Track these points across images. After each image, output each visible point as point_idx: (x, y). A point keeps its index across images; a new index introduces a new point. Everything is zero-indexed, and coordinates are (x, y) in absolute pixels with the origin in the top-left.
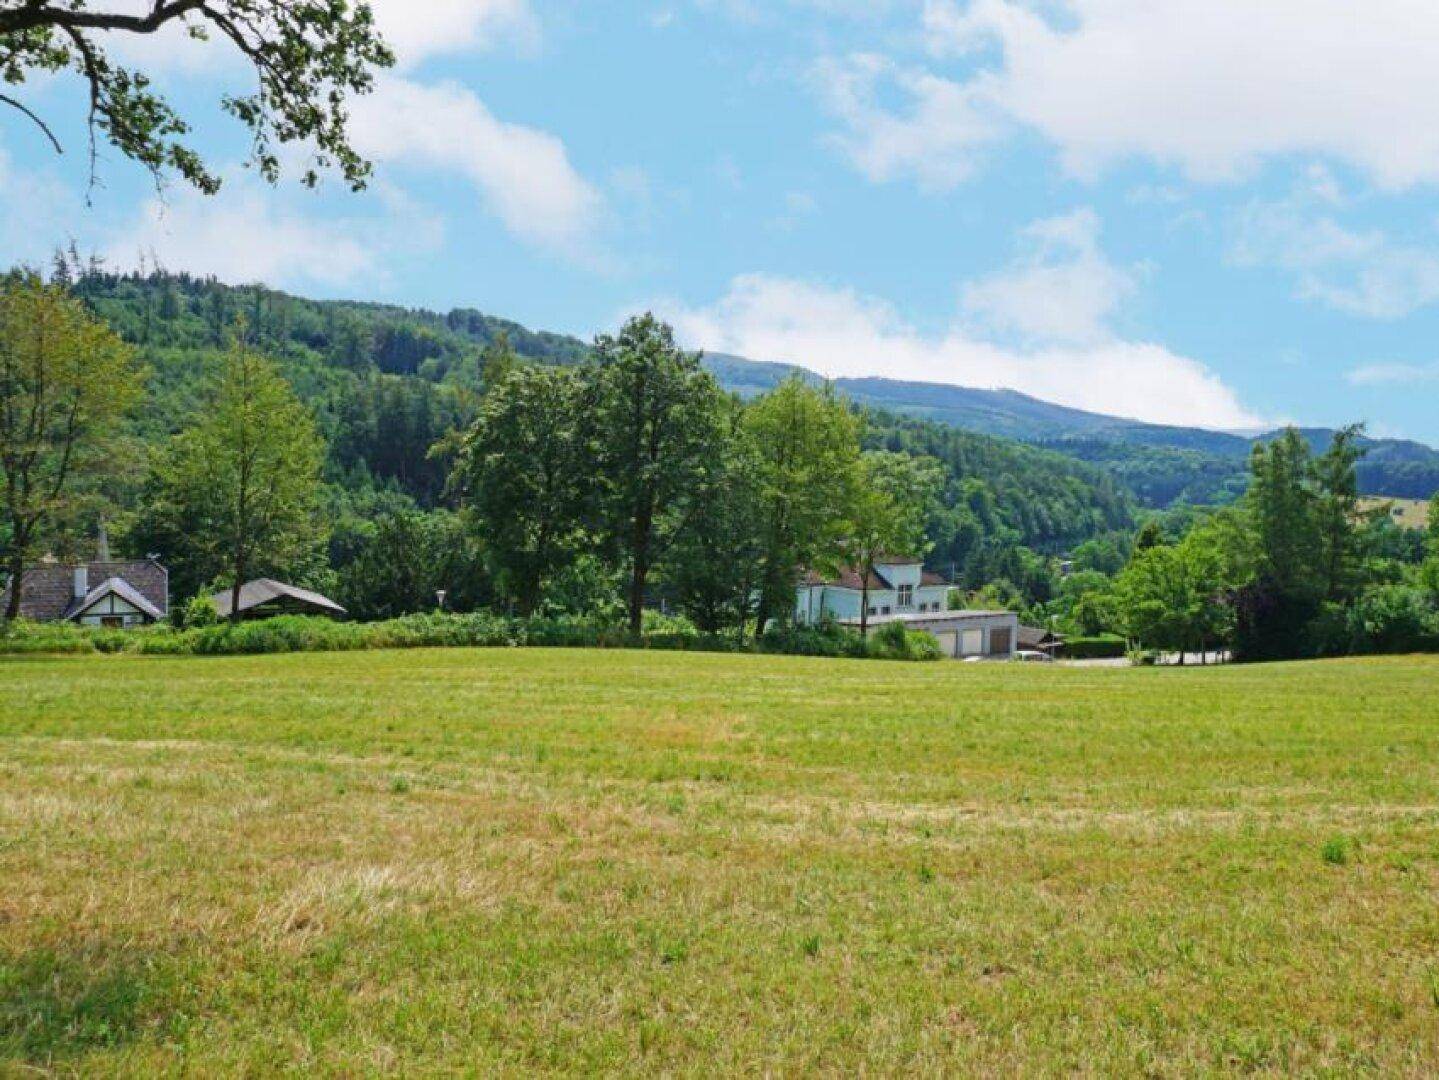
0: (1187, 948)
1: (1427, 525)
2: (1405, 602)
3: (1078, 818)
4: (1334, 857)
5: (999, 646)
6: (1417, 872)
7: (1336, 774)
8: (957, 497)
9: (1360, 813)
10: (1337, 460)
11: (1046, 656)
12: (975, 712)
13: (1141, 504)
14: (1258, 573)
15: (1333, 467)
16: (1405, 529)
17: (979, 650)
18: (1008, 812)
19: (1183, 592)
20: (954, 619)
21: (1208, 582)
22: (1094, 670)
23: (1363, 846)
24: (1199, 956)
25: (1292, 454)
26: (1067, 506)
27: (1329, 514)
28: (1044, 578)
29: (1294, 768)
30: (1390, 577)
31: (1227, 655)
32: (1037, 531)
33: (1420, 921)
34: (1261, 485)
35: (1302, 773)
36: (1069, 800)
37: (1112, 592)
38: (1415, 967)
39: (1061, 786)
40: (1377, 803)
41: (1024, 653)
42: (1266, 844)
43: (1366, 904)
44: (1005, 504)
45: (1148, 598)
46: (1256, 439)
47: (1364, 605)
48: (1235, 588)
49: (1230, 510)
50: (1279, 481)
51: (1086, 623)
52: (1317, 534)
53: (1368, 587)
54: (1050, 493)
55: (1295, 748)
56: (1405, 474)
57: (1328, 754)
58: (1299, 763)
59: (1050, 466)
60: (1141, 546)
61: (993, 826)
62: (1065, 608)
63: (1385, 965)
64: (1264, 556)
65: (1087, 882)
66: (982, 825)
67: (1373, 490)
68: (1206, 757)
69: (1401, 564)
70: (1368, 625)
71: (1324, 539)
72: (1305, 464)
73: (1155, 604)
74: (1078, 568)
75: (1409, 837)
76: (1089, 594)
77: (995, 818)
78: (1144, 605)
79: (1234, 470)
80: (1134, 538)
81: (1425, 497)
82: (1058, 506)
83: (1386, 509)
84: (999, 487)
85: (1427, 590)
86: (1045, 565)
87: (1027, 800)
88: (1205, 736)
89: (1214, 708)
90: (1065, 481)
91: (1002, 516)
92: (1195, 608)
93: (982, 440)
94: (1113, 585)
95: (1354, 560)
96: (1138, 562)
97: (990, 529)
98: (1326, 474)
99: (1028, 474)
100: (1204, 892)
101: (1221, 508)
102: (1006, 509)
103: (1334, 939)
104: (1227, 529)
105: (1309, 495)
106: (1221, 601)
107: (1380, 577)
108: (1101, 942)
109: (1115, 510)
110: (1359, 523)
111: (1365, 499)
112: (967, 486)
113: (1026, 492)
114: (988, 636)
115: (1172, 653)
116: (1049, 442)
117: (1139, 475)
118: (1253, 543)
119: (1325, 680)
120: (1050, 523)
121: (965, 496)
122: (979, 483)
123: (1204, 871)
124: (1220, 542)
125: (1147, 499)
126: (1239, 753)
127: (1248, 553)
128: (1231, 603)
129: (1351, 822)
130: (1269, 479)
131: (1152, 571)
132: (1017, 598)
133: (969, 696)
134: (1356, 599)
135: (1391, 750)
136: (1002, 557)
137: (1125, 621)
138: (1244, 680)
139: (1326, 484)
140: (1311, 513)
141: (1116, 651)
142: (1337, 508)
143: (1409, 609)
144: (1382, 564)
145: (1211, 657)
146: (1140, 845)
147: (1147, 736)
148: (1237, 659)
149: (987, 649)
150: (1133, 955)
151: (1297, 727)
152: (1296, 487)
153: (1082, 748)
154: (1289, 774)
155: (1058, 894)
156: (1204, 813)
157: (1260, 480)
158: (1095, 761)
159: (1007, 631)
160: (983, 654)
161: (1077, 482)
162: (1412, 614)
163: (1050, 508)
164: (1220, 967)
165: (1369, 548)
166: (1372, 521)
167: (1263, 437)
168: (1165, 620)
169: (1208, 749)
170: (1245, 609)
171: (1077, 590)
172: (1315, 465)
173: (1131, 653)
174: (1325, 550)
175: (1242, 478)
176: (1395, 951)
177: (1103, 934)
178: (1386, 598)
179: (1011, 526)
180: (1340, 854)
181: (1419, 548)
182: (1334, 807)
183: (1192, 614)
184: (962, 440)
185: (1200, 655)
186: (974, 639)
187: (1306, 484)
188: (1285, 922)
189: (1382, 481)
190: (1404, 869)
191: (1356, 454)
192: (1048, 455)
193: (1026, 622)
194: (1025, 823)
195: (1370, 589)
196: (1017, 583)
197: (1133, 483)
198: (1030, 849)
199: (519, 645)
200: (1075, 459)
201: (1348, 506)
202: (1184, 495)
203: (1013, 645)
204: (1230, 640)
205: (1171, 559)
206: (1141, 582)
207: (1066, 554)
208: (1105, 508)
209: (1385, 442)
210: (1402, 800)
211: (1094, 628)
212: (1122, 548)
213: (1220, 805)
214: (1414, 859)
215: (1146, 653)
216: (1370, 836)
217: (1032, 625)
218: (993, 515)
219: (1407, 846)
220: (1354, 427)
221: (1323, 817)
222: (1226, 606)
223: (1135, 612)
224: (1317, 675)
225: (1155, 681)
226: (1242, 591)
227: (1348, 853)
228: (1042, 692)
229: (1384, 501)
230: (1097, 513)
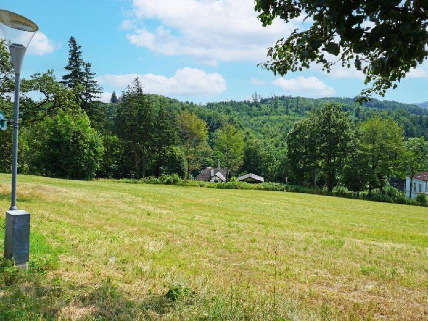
199: (287, 191)
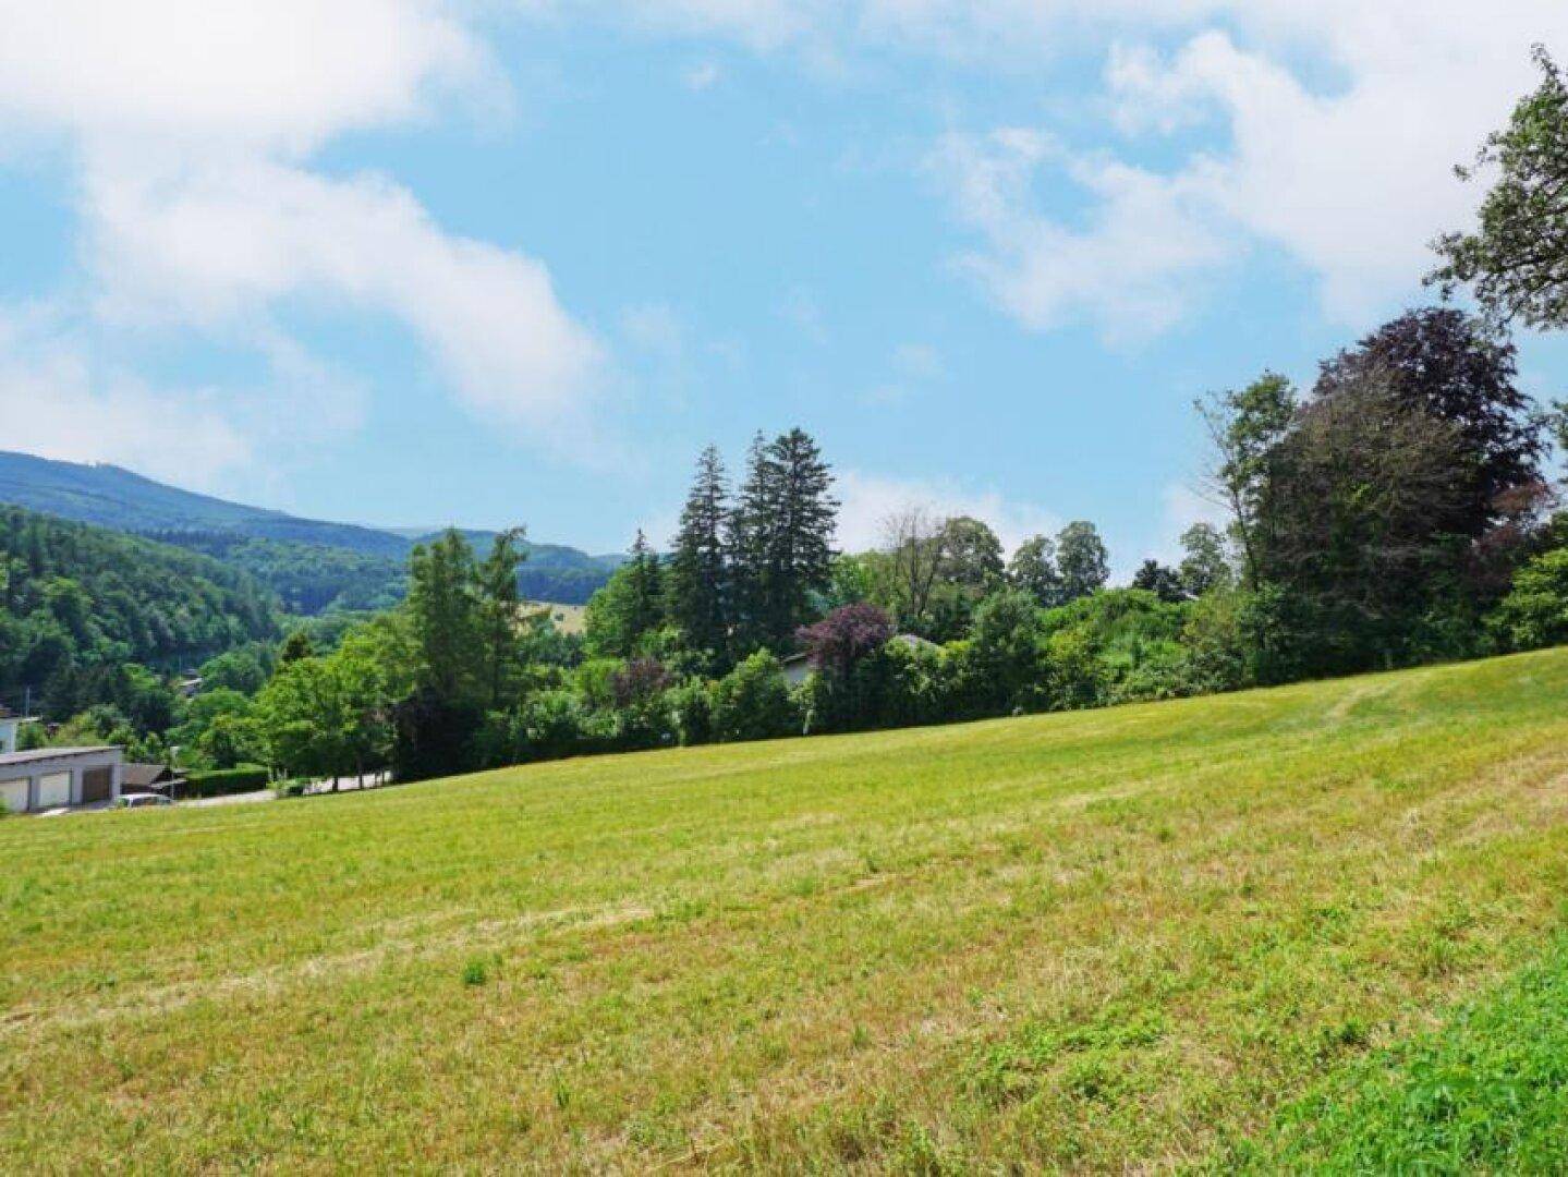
0: (305, 1120)
1: (584, 630)
2: (564, 707)
3: (181, 994)
4: (475, 979)
5: (95, 790)
6: (554, 977)
7: (487, 890)
8: (35, 600)
9: (507, 927)
10: (498, 564)
11: (162, 797)
12: (45, 882)
13: (288, 610)
14: (420, 684)
15: (495, 571)
16: (564, 635)
17: (66, 799)
18: (81, 1004)
19: (336, 707)
20: (26, 762)
21: (365, 697)
22: (226, 810)
23: (507, 961)
24: (320, 1127)
25: (454, 557)
26: (194, 612)
27: (491, 620)
28: (163, 701)
29: (444, 890)
30: (550, 684)
31: (388, 776)
32: (153, 643)
33: (552, 1025)
34: (422, 589)
35: (451, 896)
36: (170, 975)
37: (250, 714)
38: (545, 1075)
39: (162, 959)
40: (522, 913)
41: (131, 797)
42: (406, 980)
43: (503, 1021)
44: (107, 610)
45: (295, 718)
46: (418, 540)
47: (527, 713)
48: (394, 701)
49: (388, 616)
50: (440, 586)
51: (218, 752)
52: (480, 642)
53: (529, 694)
54: (171, 596)
55: (448, 868)
56: (567, 580)
57: (480, 870)
58: (449, 885)
59: (171, 564)
60: (286, 658)
61: (56, 1027)
62: (189, 738)
63: (517, 1079)
64: (425, 666)
65: (183, 1073)
66: (39, 1030)
67: (536, 595)
68: (348, 894)
69: (561, 669)
70: (530, 731)
71: (486, 645)
72: (467, 567)
73: (303, 724)
74: (209, 687)
75: (549, 944)
76: (221, 718)
77: (59, 1018)
78: (290, 726)
79: (396, 573)
80: (281, 649)
81: (583, 603)
82: (183, 611)
83: (546, 615)
84: (99, 590)
85: (584, 694)
86: (165, 684)
87: (111, 984)
88: (352, 869)
89: (365, 835)
90: (191, 583)
91: (102, 625)
92: (350, 727)
93: (73, 528)
94: (251, 705)
95: (516, 667)
96: (282, 677)
97: (85, 643)
98: (488, 579)
99: (140, 572)
100: (332, 1049)
101: (379, 614)
102: (108, 617)
103: (469, 1066)
104: (385, 637)
105: (470, 600)
106: (379, 717)
107: (541, 683)
108: (197, 1144)
109: (257, 618)
110: (520, 629)
111: (526, 604)
112: (49, 588)
113: (137, 596)
114: (79, 781)
115: (324, 780)
116: (170, 533)
117: (288, 576)
118: (413, 652)
119: (486, 793)
120: (170, 633)
121: (48, 600)
122: (66, 583)
123: (334, 1025)
124: (378, 651)
125: (296, 604)
126: (388, 884)
127: (407, 662)
128: (390, 719)
129: (495, 939)
130: (431, 583)
131: (299, 686)
132: (123, 728)
133: (40, 862)
134: (519, 707)
135: (541, 857)
136: (102, 677)
137: (267, 747)
138: (401, 802)
139: (489, 588)
140: (473, 618)
141: (256, 783)
142: (499, 613)
143: (568, 713)
144: (543, 670)
145: (369, 780)
146: (259, 1011)
147: (282, 880)
148: (397, 780)
149: (78, 798)
150: (237, 1147)
151: (451, 846)
152: (458, 592)
153: (196, 908)
154: (438, 898)
155: (144, 1096)
156: (340, 959)
157: (420, 583)
158: (214, 919)
159: (107, 772)
160: (71, 805)
161: (207, 585)
162: (571, 717)
163: (171, 614)
164: (343, 1130)
165: (531, 654)
166: (533, 626)
167: (426, 538)
168: (315, 742)
169: (352, 883)
170: (406, 724)
171: (207, 713)
172: (477, 569)
173: (275, 784)
174: (487, 657)
175: (401, 582)
176: (527, 1062)
177: (201, 1133)
178: (547, 704)
179: (115, 638)
180: (481, 973)
181: (579, 653)
182: (480, 925)
183: (347, 733)
184: (42, 528)
185: (357, 779)
186: (56, 786)
187: (468, 589)
188: (419, 1061)
189: (542, 588)
190: (543, 977)
191: (517, 558)
192: (166, 551)
193: (136, 758)
194: (104, 1016)
195: (531, 696)
196: (125, 710)
197: (278, 586)
198: (108, 1048)
200: (206, 556)
201: (510, 611)
202: (340, 599)
203: (116, 788)
204: (390, 759)
205: (321, 672)
206: (286, 700)
207: (193, 671)
208: (244, 615)
209: (547, 548)
210: (547, 906)
211: (227, 757)
212: (265, 662)
213: (361, 946)
214: (552, 965)
215: (293, 783)
216: (513, 949)
217: (143, 761)
218: (89, 624)
219: (547, 953)
220: (515, 531)
221: (469, 938)
222: (384, 723)
223: (278, 736)
224: (478, 789)
225: (299, 814)
226: (403, 705)
227: (490, 971)
228: (149, 843)
229: (544, 606)
230: (233, 621)
